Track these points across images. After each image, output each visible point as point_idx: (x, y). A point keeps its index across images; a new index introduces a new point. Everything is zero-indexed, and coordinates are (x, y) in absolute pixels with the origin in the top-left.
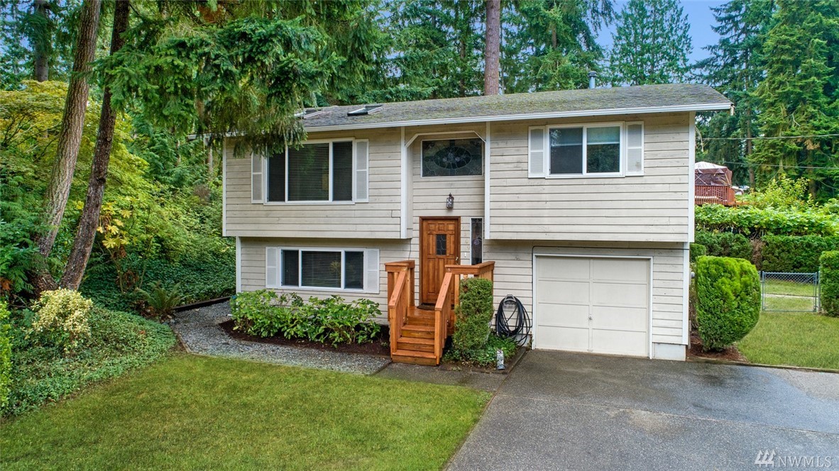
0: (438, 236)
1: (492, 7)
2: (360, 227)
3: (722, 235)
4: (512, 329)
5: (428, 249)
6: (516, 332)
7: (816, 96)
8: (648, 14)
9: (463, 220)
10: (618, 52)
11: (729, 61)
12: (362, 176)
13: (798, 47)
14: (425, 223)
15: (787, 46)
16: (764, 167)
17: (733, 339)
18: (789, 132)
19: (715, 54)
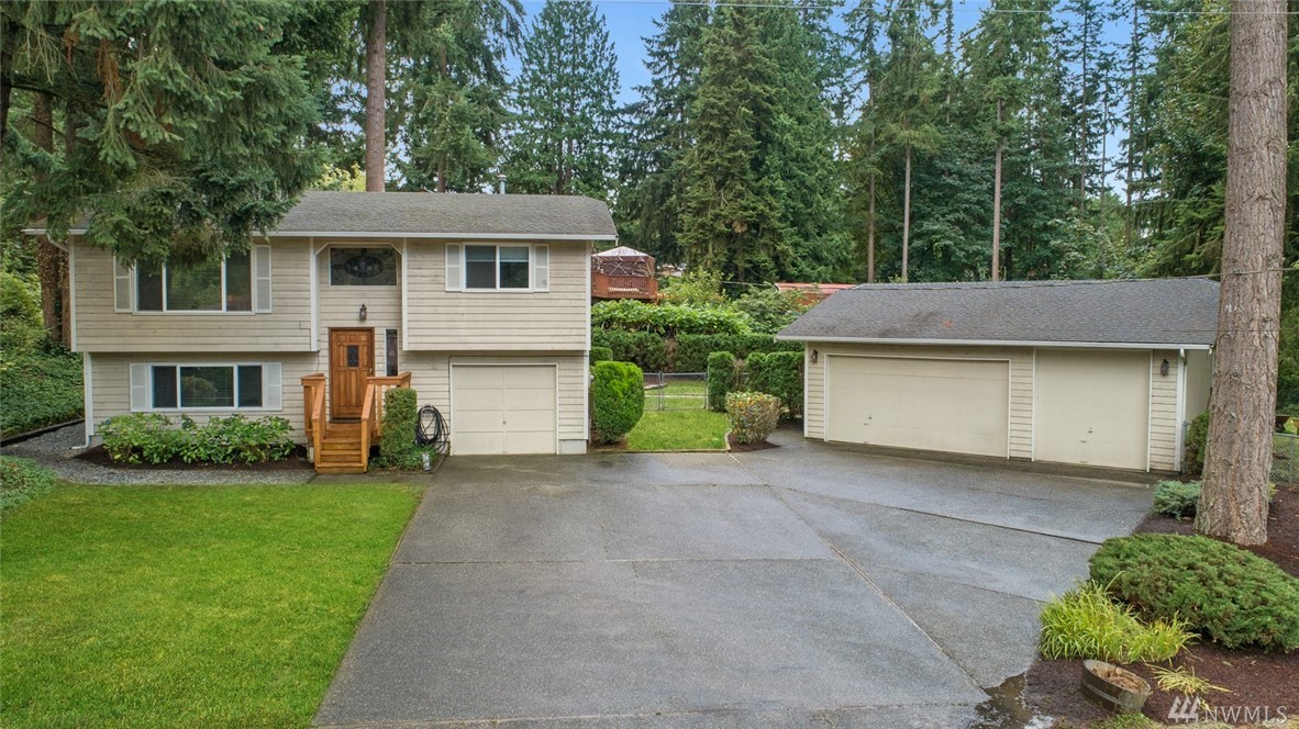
0: (349, 347)
1: (375, 52)
2: (261, 340)
3: (638, 335)
4: (430, 437)
5: (339, 361)
6: (434, 440)
7: (744, 173)
8: (567, 33)
9: (377, 331)
10: (527, 79)
11: (663, 108)
12: (263, 286)
13: (726, 113)
14: (334, 334)
15: (715, 112)
16: (694, 250)
17: (623, 432)
18: (718, 211)
19: (647, 97)
